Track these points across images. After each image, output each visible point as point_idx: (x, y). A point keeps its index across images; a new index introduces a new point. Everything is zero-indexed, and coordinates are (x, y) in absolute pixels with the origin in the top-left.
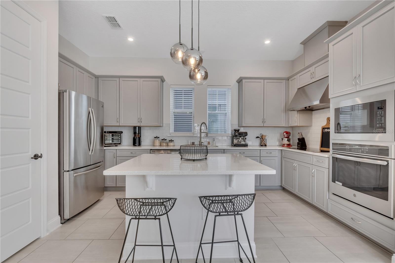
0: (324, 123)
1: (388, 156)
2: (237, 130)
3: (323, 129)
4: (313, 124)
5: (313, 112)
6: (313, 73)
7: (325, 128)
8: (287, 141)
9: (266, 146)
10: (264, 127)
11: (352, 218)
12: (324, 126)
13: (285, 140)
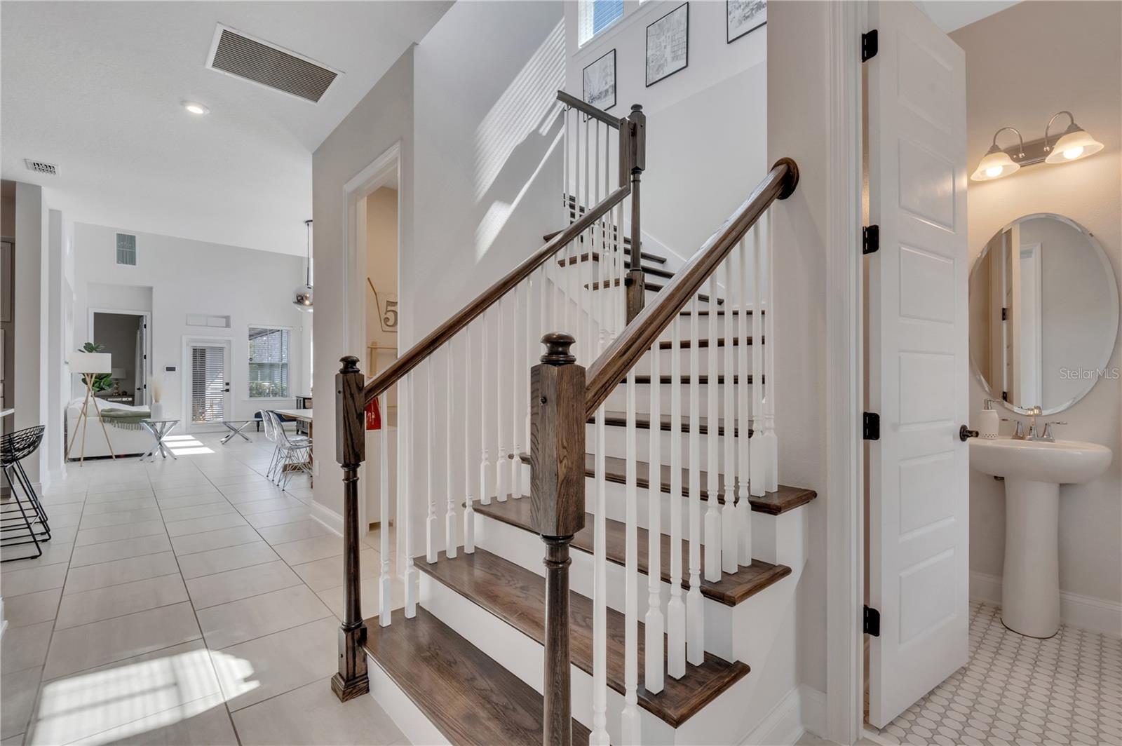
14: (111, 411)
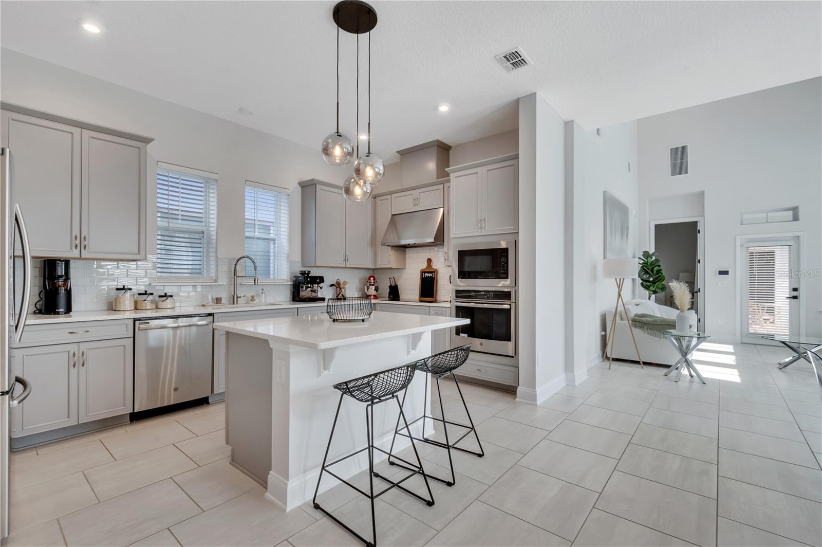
0: (424, 265)
1: (510, 300)
2: (307, 272)
3: (423, 272)
4: (407, 267)
5: (407, 249)
6: (417, 199)
7: (425, 272)
8: (375, 290)
9: (345, 299)
10: (345, 268)
11: (478, 370)
12: (424, 269)
13: (371, 289)
14: (643, 317)
